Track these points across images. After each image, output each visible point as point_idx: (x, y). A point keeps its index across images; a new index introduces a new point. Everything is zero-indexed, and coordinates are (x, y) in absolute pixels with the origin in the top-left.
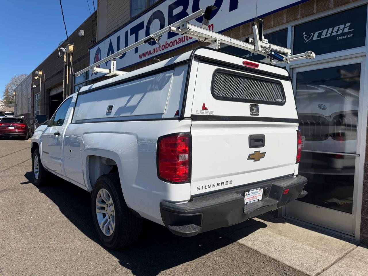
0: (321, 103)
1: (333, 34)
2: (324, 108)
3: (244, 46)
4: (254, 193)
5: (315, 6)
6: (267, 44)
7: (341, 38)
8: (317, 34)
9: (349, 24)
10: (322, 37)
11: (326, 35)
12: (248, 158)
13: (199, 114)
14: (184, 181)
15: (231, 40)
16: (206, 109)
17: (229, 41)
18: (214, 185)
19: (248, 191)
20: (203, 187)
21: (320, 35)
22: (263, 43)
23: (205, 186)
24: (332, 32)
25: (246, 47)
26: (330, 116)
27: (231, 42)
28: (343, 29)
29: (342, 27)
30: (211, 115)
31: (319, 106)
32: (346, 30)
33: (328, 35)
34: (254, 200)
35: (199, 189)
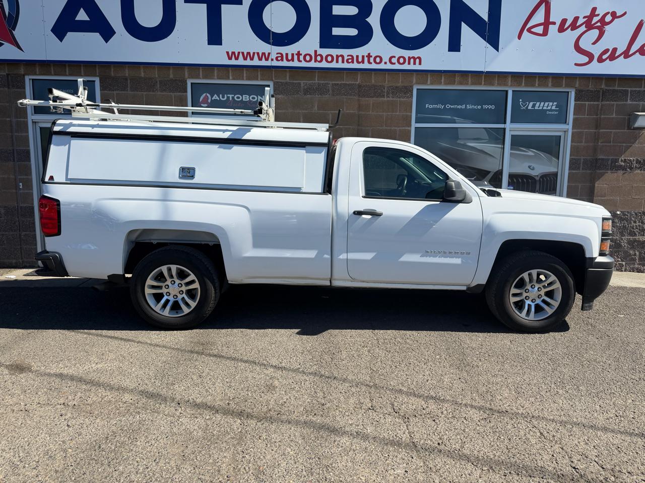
0: (530, 164)
1: (545, 108)
2: (533, 169)
5: (537, 80)
7: (550, 113)
8: (531, 104)
9: (555, 103)
10: (536, 108)
11: (539, 107)
21: (534, 106)
24: (543, 106)
26: (538, 176)
28: (552, 106)
29: (551, 104)
31: (529, 167)
32: (554, 108)
33: (541, 108)
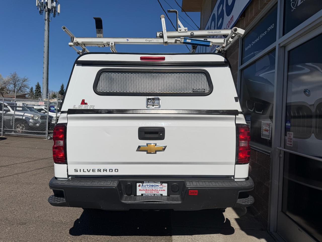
2: (309, 95)
3: (148, 42)
4: (152, 186)
6: (187, 32)
12: (138, 149)
13: (77, 109)
14: (60, 162)
15: (128, 40)
16: (86, 104)
17: (126, 41)
18: (94, 170)
19: (142, 182)
20: (80, 170)
22: (179, 32)
23: (84, 170)
25: (150, 42)
26: (313, 105)
27: (128, 41)
30: (92, 108)
31: (305, 92)
34: (154, 193)
35: (76, 171)
